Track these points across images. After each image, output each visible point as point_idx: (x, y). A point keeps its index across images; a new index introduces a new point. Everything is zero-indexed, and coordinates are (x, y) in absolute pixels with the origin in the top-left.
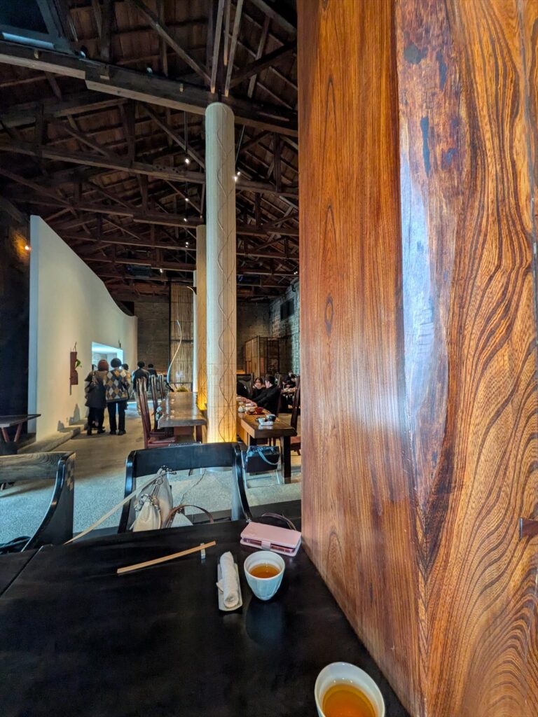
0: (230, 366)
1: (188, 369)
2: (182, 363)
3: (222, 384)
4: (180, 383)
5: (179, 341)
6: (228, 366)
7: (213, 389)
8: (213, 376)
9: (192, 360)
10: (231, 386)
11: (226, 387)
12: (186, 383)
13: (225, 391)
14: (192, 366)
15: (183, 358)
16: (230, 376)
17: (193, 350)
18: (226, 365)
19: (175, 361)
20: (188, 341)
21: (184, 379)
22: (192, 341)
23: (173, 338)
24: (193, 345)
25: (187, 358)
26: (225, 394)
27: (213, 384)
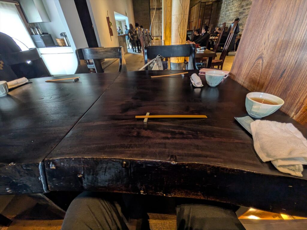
0: (185, 16)
1: (160, 28)
2: (156, 24)
3: (180, 28)
4: (156, 36)
5: (154, 9)
6: (184, 16)
7: (175, 32)
8: (175, 24)
9: (161, 22)
10: (184, 30)
11: (181, 30)
12: (158, 36)
13: (181, 33)
14: (161, 26)
15: (157, 21)
16: (184, 23)
17: (162, 15)
18: (183, 15)
19: (153, 23)
20: (159, 9)
21: (158, 34)
22: (161, 8)
23: (151, 8)
24: (162, 11)
25: (159, 21)
26: (181, 35)
27: (175, 29)
